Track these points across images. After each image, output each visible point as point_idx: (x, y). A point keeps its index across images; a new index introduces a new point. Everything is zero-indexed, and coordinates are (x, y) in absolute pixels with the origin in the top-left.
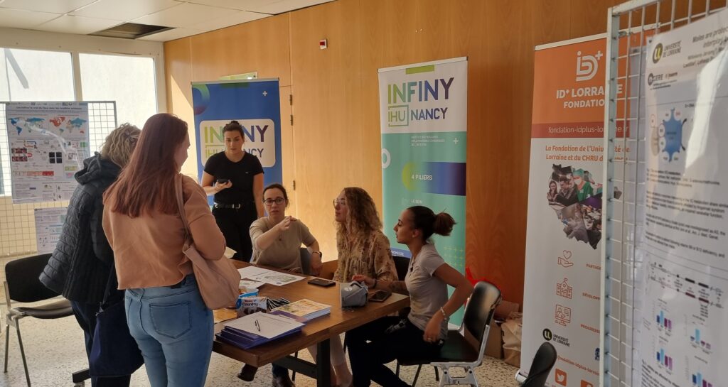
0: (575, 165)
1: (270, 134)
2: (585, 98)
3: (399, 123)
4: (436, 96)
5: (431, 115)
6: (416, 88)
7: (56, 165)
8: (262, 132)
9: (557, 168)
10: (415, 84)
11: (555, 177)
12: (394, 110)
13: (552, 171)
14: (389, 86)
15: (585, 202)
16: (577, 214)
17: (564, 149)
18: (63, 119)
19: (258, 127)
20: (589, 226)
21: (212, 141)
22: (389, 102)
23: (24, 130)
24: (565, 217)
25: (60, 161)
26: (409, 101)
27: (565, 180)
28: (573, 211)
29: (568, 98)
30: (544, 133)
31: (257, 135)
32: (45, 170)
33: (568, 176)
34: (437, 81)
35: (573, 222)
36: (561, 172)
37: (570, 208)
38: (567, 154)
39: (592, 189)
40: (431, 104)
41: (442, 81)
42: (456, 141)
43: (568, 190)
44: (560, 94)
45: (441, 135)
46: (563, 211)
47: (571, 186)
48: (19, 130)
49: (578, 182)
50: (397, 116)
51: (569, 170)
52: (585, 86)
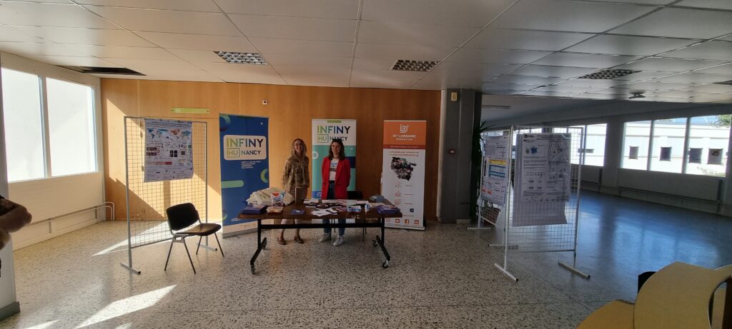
0: (401, 157)
1: (264, 143)
2: (404, 138)
3: (323, 141)
4: (342, 132)
6: (333, 129)
7: (174, 158)
8: (260, 142)
9: (394, 158)
10: (332, 127)
11: (393, 161)
12: (321, 136)
13: (392, 159)
14: (318, 126)
15: (405, 167)
16: (402, 171)
17: (396, 152)
18: (179, 130)
19: (258, 140)
20: (406, 174)
21: (231, 145)
22: (318, 133)
23: (156, 136)
24: (397, 172)
25: (176, 156)
26: (329, 133)
29: (398, 137)
30: (388, 147)
31: (257, 143)
32: (167, 161)
33: (398, 160)
34: (343, 127)
35: (400, 174)
36: (395, 159)
37: (399, 170)
38: (398, 154)
41: (345, 127)
42: (353, 149)
43: (398, 165)
44: (394, 136)
47: (399, 163)
48: (153, 136)
49: (402, 162)
50: (323, 138)
51: (398, 158)
52: (403, 134)
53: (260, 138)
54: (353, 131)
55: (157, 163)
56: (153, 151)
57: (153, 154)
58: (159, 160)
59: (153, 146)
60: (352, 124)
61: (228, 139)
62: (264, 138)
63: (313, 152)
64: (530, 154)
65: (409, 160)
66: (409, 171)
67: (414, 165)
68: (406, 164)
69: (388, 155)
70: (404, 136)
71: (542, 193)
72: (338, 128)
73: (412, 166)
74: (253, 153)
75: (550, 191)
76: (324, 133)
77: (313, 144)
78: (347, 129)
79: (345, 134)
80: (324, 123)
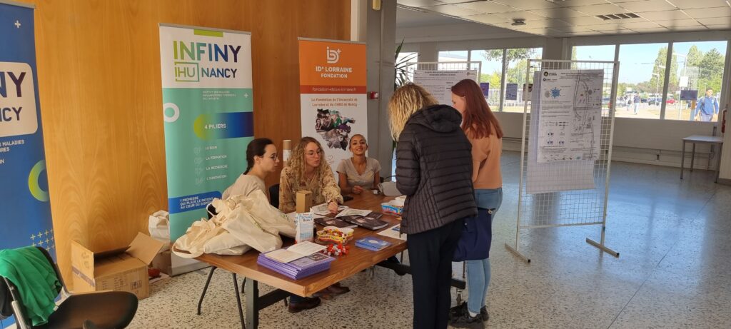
0: (331, 109)
1: (27, 84)
2: (334, 73)
3: (188, 78)
4: (226, 58)
5: (223, 73)
6: (206, 49)
8: (18, 82)
9: (320, 111)
10: (205, 45)
11: (319, 116)
12: (182, 67)
13: (317, 113)
16: (334, 135)
17: (323, 100)
19: (11, 74)
22: (176, 58)
24: (327, 137)
26: (199, 59)
27: (326, 117)
28: (332, 134)
29: (323, 71)
30: (309, 90)
31: (11, 86)
33: (327, 115)
34: (226, 46)
35: (332, 140)
36: (322, 113)
37: (330, 132)
39: (341, 121)
40: (221, 64)
41: (231, 47)
43: (328, 123)
45: (232, 91)
46: (326, 134)
47: (329, 120)
49: (333, 117)
50: (186, 72)
51: (327, 112)
52: (332, 65)
53: (17, 68)
54: (245, 55)
60: (243, 40)
63: (166, 106)
64: (551, 98)
65: (345, 114)
66: (344, 133)
67: (351, 122)
68: (339, 120)
69: (309, 106)
70: (334, 69)
71: (565, 149)
72: (217, 48)
73: (348, 124)
74: (2, 116)
75: (575, 146)
76: (187, 58)
77: (164, 86)
78: (235, 52)
79: (230, 64)
80: (188, 36)
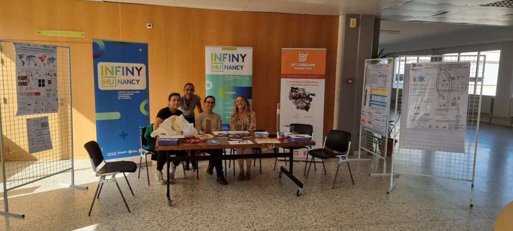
0: (299, 87)
1: (143, 72)
2: (303, 67)
3: (217, 70)
4: (238, 60)
5: (236, 68)
6: (228, 56)
7: (42, 88)
8: (139, 71)
10: (227, 54)
11: (292, 91)
12: (215, 65)
13: (291, 89)
14: (212, 54)
15: (304, 98)
16: (301, 102)
17: (295, 82)
18: (45, 56)
19: (136, 68)
20: (305, 105)
21: (106, 74)
22: (212, 61)
23: (26, 63)
24: (296, 103)
25: (44, 85)
26: (224, 61)
27: (296, 92)
28: (299, 101)
29: (296, 66)
30: (286, 76)
31: (136, 72)
32: (36, 92)
33: (297, 90)
34: (238, 55)
35: (299, 105)
36: (293, 89)
37: (298, 100)
38: (296, 84)
39: (306, 94)
40: (235, 63)
41: (241, 55)
42: (248, 79)
43: (297, 95)
44: (292, 65)
45: (240, 76)
46: (295, 102)
47: (298, 93)
48: (23, 63)
49: (301, 92)
50: (217, 67)
51: (297, 88)
52: (302, 63)
53: (139, 66)
54: (249, 60)
55: (29, 94)
56: (24, 81)
57: (25, 84)
58: (29, 91)
59: (24, 75)
60: (248, 52)
61: (102, 67)
62: (143, 65)
63: (207, 82)
64: (418, 83)
65: (308, 90)
66: (308, 102)
67: (313, 95)
68: (304, 94)
69: (286, 85)
70: (303, 65)
71: (430, 120)
72: (233, 56)
73: (311, 96)
74: (131, 82)
75: (440, 118)
76: (218, 61)
77: (207, 73)
78: (243, 58)
79: (240, 63)
80: (219, 50)
